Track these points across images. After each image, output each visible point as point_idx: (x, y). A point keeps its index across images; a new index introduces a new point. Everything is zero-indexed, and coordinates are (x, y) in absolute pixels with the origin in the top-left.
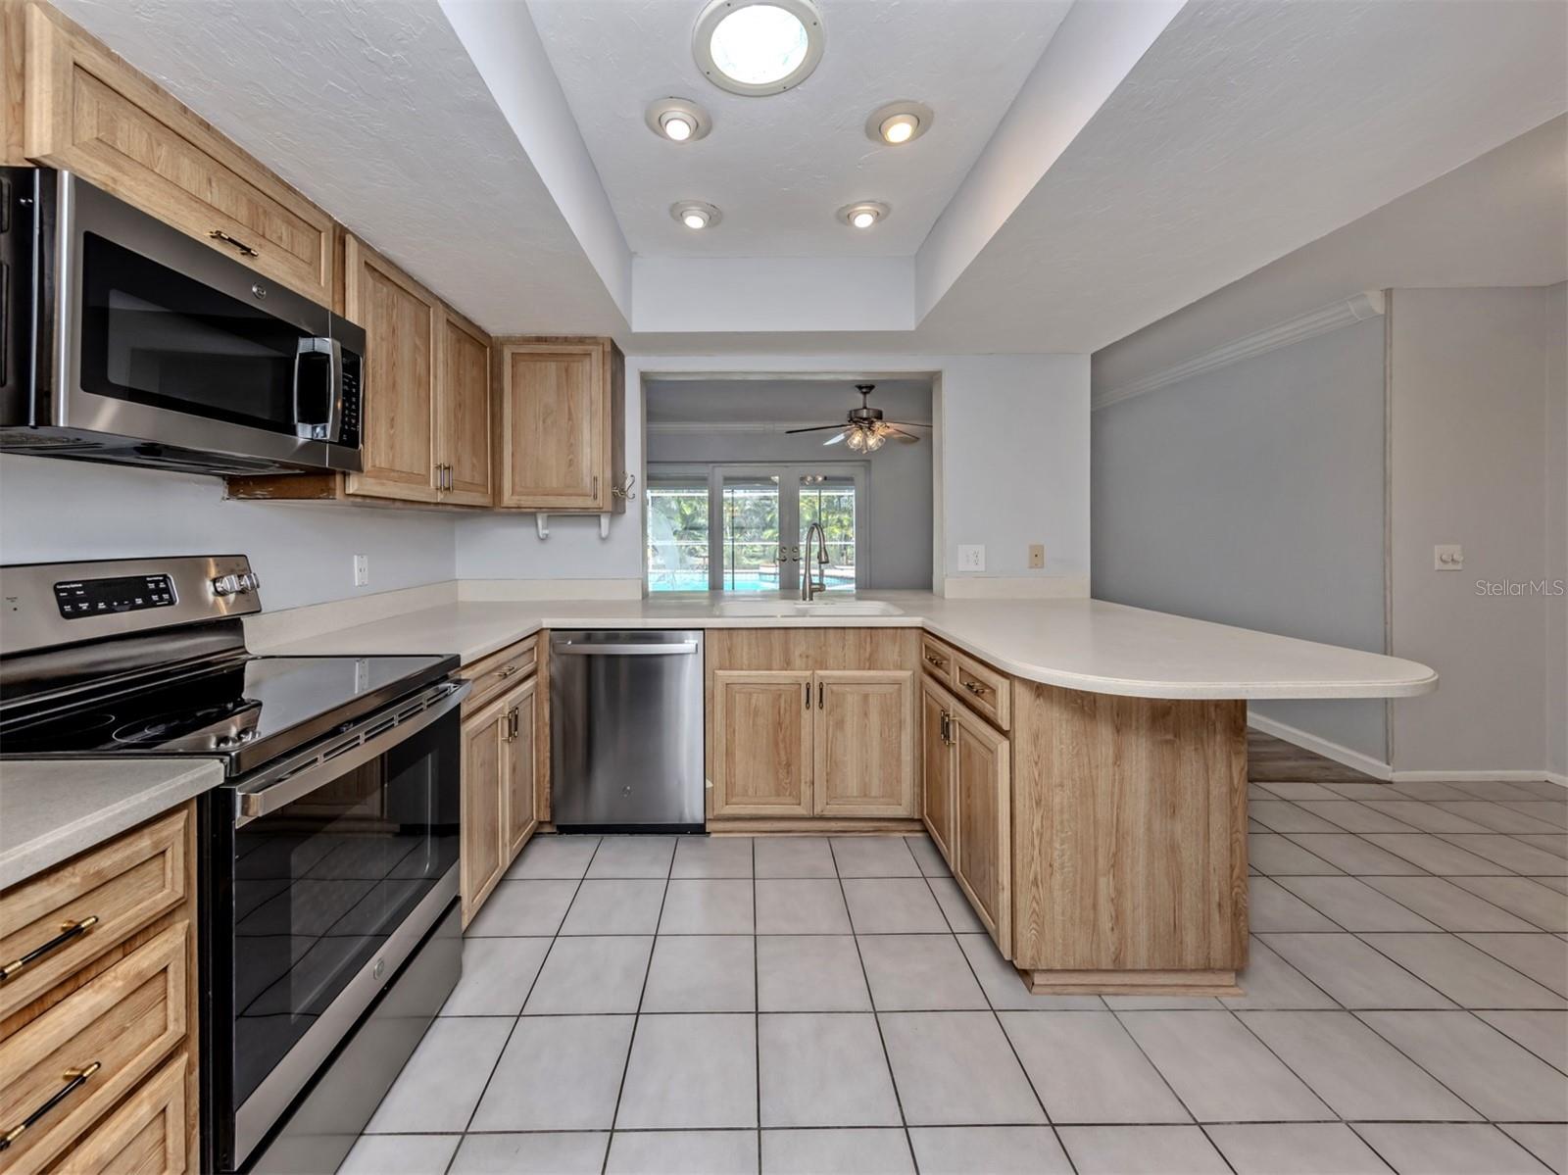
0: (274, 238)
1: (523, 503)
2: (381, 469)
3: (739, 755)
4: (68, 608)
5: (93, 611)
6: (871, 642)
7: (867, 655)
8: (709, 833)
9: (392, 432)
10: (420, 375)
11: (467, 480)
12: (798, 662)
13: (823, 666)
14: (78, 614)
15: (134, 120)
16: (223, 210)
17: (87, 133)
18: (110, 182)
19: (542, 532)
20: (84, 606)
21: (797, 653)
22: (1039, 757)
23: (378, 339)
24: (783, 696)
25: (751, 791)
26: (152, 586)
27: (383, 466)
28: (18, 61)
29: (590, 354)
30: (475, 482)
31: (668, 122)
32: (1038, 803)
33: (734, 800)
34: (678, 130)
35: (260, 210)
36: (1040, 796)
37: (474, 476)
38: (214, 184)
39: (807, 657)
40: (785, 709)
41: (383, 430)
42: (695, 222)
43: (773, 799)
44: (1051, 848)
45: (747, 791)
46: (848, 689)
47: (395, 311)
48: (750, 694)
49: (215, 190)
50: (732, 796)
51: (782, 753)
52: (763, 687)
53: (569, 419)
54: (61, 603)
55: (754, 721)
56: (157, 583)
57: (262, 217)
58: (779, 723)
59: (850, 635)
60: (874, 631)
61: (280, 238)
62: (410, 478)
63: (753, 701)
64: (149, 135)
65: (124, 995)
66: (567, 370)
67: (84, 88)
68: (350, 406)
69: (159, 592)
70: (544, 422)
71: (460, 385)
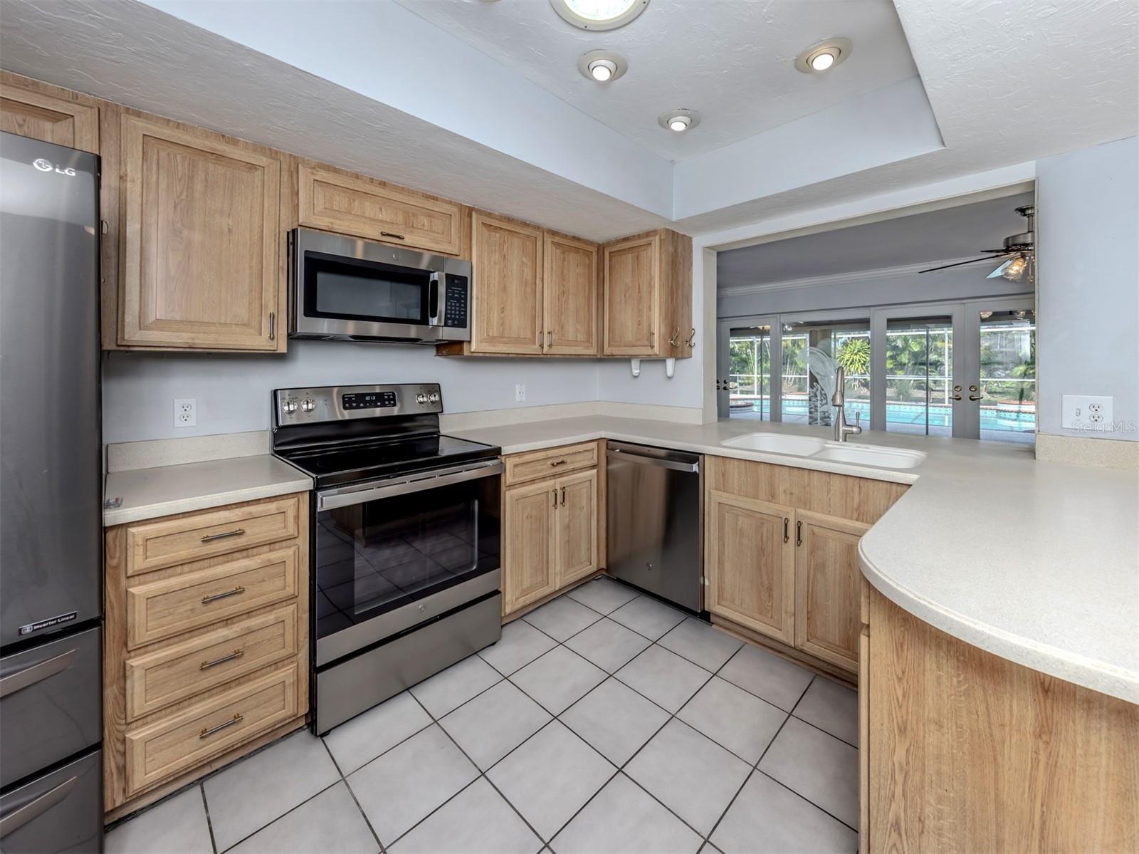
0: (419, 226)
1: (615, 353)
2: (494, 338)
3: (727, 566)
4: (347, 405)
5: (358, 407)
6: (860, 492)
7: (855, 504)
8: (713, 623)
9: (502, 316)
10: (526, 280)
11: (571, 339)
12: (782, 497)
13: (806, 504)
14: (351, 408)
15: (343, 194)
16: (388, 220)
17: (320, 207)
18: (330, 225)
19: (636, 372)
20: (354, 405)
21: (781, 489)
22: (903, 673)
23: (492, 264)
24: (765, 526)
25: (737, 602)
26: (386, 397)
27: (495, 335)
28: (296, 188)
29: (651, 244)
30: (579, 340)
31: (593, 69)
32: (903, 730)
33: (723, 603)
34: (601, 74)
35: (410, 214)
36: (905, 723)
37: (577, 336)
38: (383, 210)
39: (791, 494)
40: (767, 537)
41: (495, 315)
42: (678, 126)
43: (757, 616)
44: (922, 798)
45: (734, 600)
46: (830, 534)
47: (506, 246)
48: (737, 516)
49: (384, 212)
50: (723, 600)
51: (765, 577)
52: (748, 512)
53: (639, 292)
54: (344, 403)
55: (740, 539)
56: (389, 396)
57: (412, 218)
58: (762, 549)
59: (836, 480)
60: (862, 482)
61: (424, 225)
62: (518, 341)
63: (740, 523)
64: (349, 198)
65: (261, 566)
66: (637, 258)
67: (319, 189)
68: (460, 305)
69: (389, 400)
70: (625, 296)
71: (564, 280)
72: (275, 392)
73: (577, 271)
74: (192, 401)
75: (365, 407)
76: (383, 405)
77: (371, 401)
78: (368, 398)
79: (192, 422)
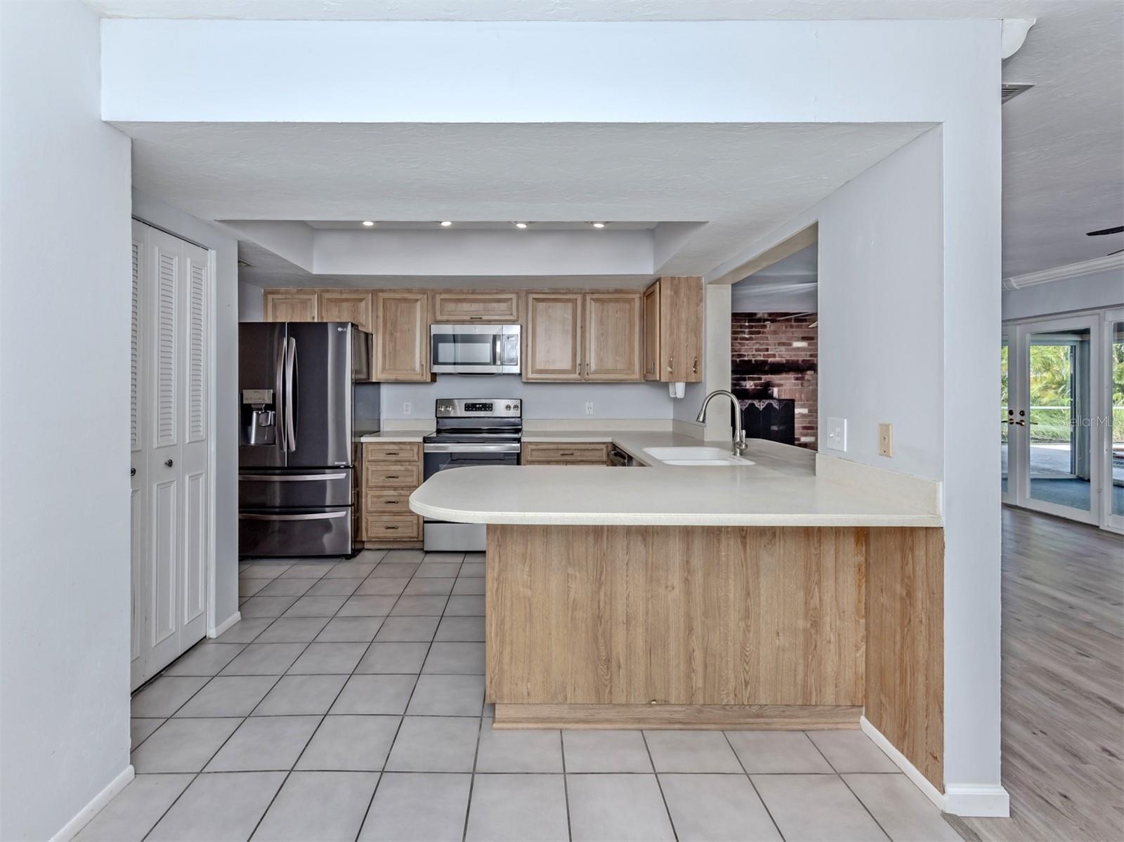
0: (492, 309)
2: (541, 370)
4: (467, 409)
5: (472, 410)
9: (548, 355)
14: (469, 410)
15: (453, 302)
16: (475, 310)
19: (674, 394)
27: (543, 368)
30: (619, 368)
35: (487, 304)
41: (543, 356)
47: (551, 309)
49: (473, 306)
54: (466, 407)
56: (489, 405)
57: (488, 306)
61: (495, 308)
62: (560, 371)
64: (456, 303)
67: (443, 303)
69: (489, 407)
71: (603, 325)
72: (437, 400)
73: (617, 316)
74: (409, 403)
75: (475, 410)
76: (485, 410)
77: (479, 408)
78: (478, 406)
79: (409, 413)
